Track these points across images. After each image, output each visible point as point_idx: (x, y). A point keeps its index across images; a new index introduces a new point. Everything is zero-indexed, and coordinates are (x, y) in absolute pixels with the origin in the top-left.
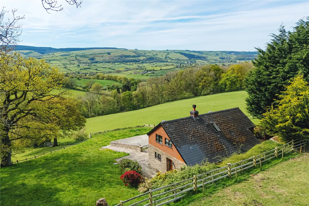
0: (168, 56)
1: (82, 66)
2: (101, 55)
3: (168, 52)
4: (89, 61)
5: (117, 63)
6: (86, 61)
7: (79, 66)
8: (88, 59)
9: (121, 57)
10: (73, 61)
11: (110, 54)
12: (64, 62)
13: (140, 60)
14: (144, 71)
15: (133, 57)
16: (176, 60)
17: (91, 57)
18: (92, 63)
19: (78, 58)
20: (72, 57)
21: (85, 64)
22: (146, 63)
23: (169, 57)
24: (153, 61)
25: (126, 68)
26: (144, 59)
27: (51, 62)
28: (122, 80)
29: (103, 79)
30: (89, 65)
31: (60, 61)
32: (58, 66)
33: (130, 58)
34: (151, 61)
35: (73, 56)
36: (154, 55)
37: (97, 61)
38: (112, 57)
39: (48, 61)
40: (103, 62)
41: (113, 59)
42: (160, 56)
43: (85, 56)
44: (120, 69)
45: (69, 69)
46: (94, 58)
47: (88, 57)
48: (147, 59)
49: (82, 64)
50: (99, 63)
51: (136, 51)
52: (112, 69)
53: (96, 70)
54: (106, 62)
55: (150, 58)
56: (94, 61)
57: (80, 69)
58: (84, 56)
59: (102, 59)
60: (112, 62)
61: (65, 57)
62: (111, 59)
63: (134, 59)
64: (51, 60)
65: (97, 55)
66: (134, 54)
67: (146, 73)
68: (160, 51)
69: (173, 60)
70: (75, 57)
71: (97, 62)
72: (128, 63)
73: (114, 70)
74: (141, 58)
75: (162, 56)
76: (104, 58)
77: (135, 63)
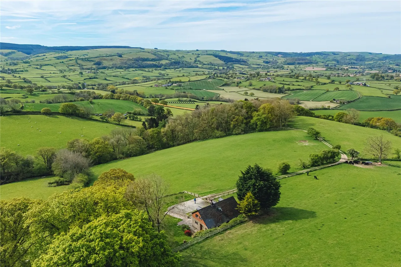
0: (198, 59)
1: (86, 73)
2: (110, 58)
3: (198, 53)
4: (94, 66)
5: (131, 69)
6: (90, 66)
7: (81, 73)
8: (93, 63)
9: (137, 60)
10: (72, 66)
11: (122, 56)
12: (61, 68)
13: (162, 65)
14: (169, 83)
15: (153, 60)
16: (208, 64)
17: (97, 60)
18: (98, 69)
19: (79, 62)
20: (71, 60)
21: (89, 71)
22: (169, 69)
23: (199, 61)
24: (178, 67)
25: (144, 77)
26: (167, 63)
27: (44, 68)
28: (143, 102)
30: (94, 73)
31: (55, 67)
32: (54, 73)
33: (148, 62)
34: (176, 67)
35: (73, 60)
36: (179, 58)
37: (105, 65)
38: (125, 61)
39: (39, 67)
40: (112, 68)
41: (126, 63)
42: (187, 59)
43: (89, 59)
44: (136, 78)
45: (69, 78)
46: (101, 62)
47: (93, 61)
48: (171, 64)
49: (85, 70)
50: (108, 69)
51: (155, 52)
52: (126, 78)
53: (106, 79)
54: (117, 68)
55: (174, 63)
56: (101, 66)
57: (85, 79)
58: (87, 60)
59: (111, 63)
60: (125, 67)
61: (61, 61)
62: (123, 63)
63: (154, 63)
64: (43, 65)
65: (104, 58)
66: (154, 57)
67: (170, 86)
68: (188, 52)
69: (204, 64)
70: (75, 61)
71: (104, 68)
72: (146, 69)
73: (129, 80)
74: (164, 62)
75: (191, 59)
76: (114, 62)
77: (156, 69)
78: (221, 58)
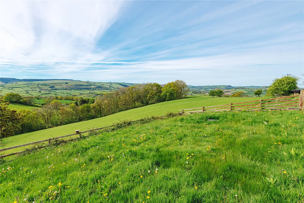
0: (111, 86)
1: (42, 92)
2: (61, 84)
3: (111, 83)
4: (49, 89)
5: (73, 90)
6: (47, 88)
7: (40, 92)
8: (48, 87)
9: (76, 85)
10: (35, 88)
11: (68, 83)
12: (26, 89)
13: (91, 88)
14: (95, 95)
15: (86, 86)
16: (117, 88)
17: (51, 85)
18: (52, 90)
19: (39, 86)
20: (34, 85)
21: (46, 91)
22: (95, 90)
23: (112, 87)
24: (101, 89)
25: (80, 93)
26: (94, 87)
27: (13, 89)
28: (78, 99)
29: (62, 100)
30: (49, 92)
31: (22, 88)
32: (21, 92)
33: (84, 87)
34: (99, 89)
35: (35, 85)
36: (101, 85)
37: (57, 88)
38: (69, 86)
39: (10, 88)
40: (61, 89)
41: (70, 87)
42: (105, 86)
43: (46, 85)
44: (76, 94)
45: (31, 94)
46: (54, 86)
47: (49, 86)
48: (97, 88)
49: (43, 91)
50: (58, 90)
51: (88, 82)
52: (69, 94)
53: (56, 94)
54: (64, 89)
55: (98, 87)
56: (53, 88)
57: (41, 94)
58: (45, 85)
59: (61, 87)
60: (69, 89)
61: (27, 85)
62: (68, 87)
63: (87, 87)
64: (14, 88)
65: (56, 84)
66: (87, 84)
67: (96, 96)
68: (106, 83)
69: (115, 88)
70: (37, 85)
71: (56, 89)
72: (82, 90)
73: (71, 95)
74: (92, 87)
75: (107, 86)
76: (62, 86)
77: (87, 90)
78: (123, 85)
